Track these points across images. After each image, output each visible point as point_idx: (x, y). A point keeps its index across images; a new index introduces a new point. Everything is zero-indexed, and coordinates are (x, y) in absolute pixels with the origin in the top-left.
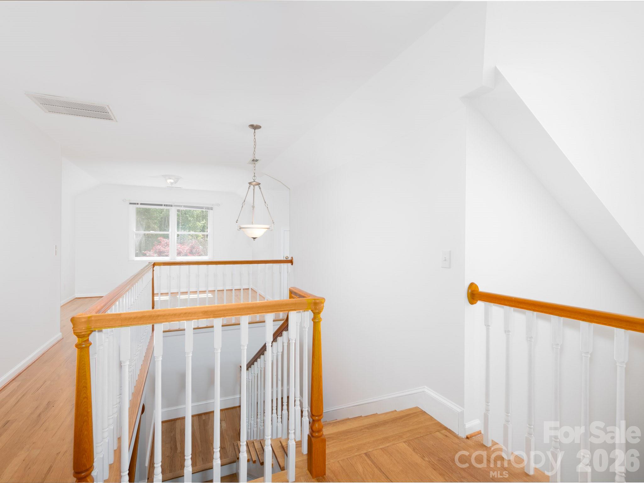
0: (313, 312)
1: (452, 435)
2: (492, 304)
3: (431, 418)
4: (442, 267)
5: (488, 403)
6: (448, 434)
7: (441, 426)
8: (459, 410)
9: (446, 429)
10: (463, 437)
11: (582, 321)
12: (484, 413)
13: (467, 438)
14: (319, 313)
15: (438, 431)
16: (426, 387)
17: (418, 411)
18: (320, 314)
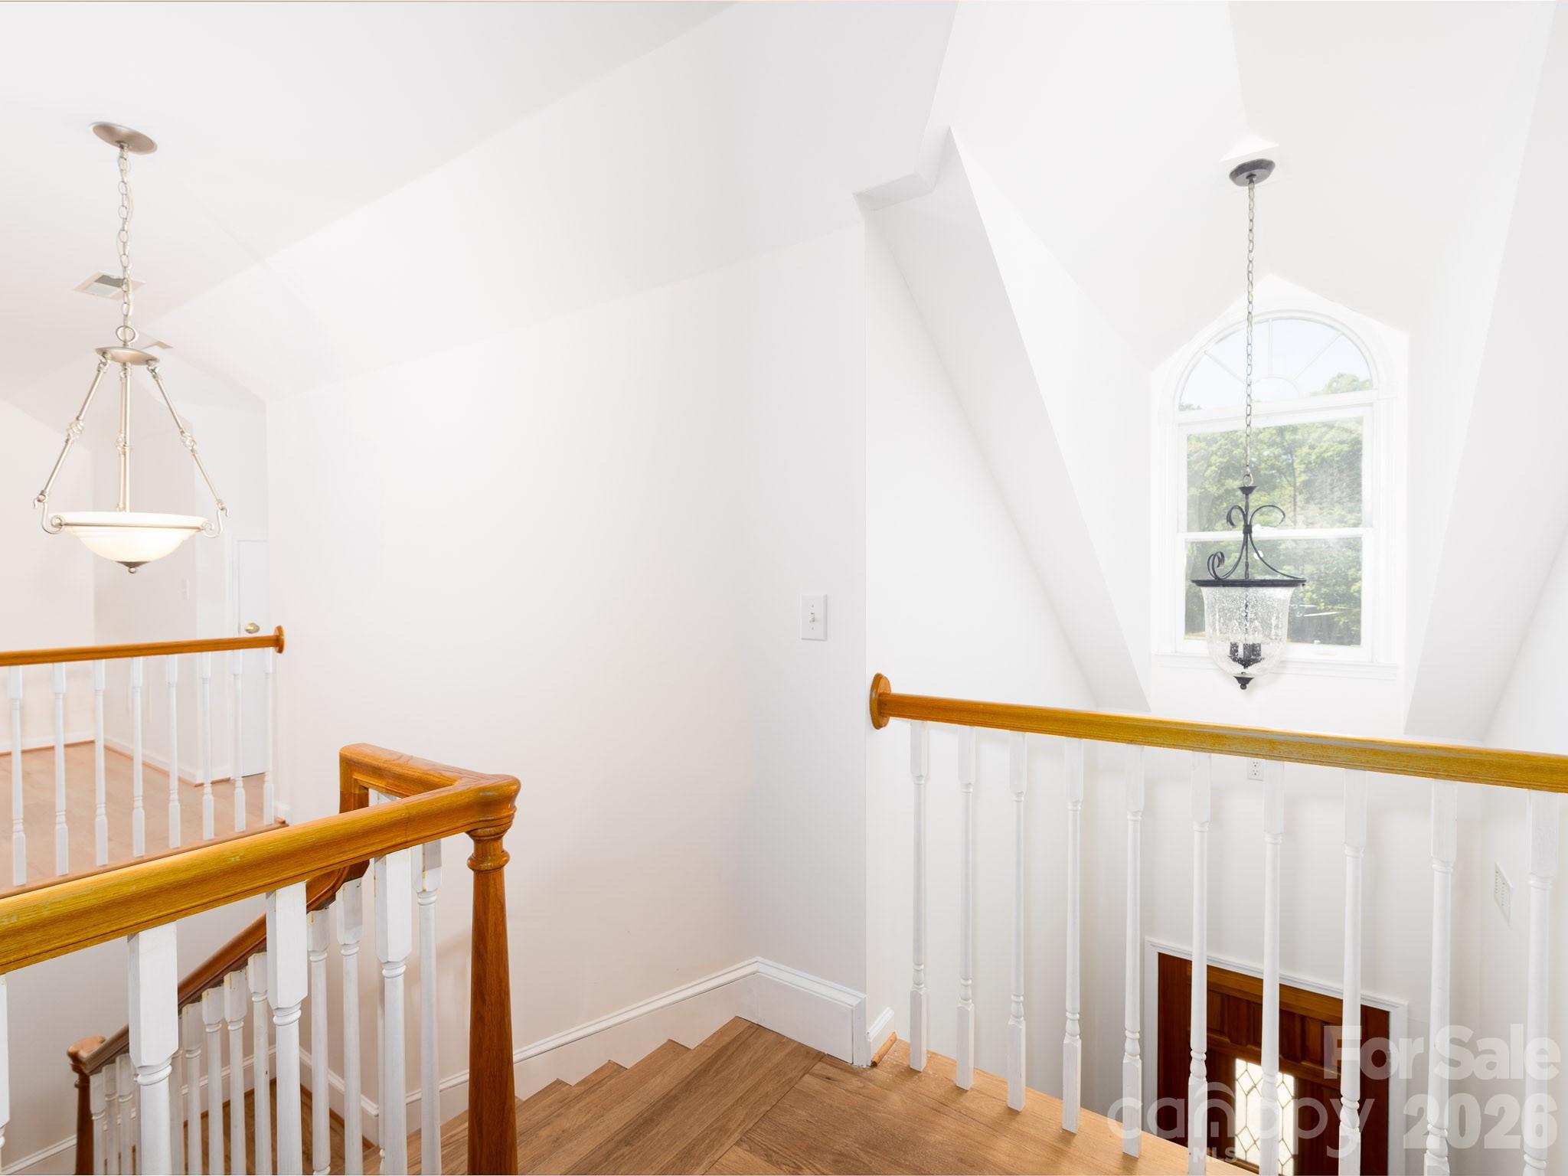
0: (472, 836)
1: (839, 1068)
2: (929, 723)
3: (780, 1040)
4: (803, 639)
5: (919, 965)
6: (831, 1071)
7: (808, 1053)
8: (855, 1002)
9: (821, 1057)
10: (865, 1067)
11: (1128, 743)
12: (912, 993)
13: (874, 1064)
14: (498, 836)
15: (807, 1071)
16: (759, 958)
17: (741, 1030)
18: (500, 838)
